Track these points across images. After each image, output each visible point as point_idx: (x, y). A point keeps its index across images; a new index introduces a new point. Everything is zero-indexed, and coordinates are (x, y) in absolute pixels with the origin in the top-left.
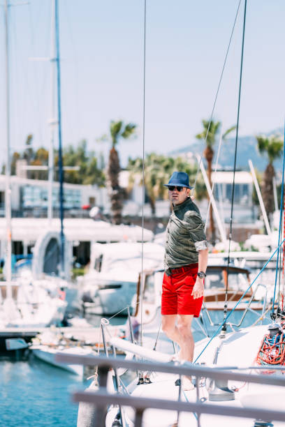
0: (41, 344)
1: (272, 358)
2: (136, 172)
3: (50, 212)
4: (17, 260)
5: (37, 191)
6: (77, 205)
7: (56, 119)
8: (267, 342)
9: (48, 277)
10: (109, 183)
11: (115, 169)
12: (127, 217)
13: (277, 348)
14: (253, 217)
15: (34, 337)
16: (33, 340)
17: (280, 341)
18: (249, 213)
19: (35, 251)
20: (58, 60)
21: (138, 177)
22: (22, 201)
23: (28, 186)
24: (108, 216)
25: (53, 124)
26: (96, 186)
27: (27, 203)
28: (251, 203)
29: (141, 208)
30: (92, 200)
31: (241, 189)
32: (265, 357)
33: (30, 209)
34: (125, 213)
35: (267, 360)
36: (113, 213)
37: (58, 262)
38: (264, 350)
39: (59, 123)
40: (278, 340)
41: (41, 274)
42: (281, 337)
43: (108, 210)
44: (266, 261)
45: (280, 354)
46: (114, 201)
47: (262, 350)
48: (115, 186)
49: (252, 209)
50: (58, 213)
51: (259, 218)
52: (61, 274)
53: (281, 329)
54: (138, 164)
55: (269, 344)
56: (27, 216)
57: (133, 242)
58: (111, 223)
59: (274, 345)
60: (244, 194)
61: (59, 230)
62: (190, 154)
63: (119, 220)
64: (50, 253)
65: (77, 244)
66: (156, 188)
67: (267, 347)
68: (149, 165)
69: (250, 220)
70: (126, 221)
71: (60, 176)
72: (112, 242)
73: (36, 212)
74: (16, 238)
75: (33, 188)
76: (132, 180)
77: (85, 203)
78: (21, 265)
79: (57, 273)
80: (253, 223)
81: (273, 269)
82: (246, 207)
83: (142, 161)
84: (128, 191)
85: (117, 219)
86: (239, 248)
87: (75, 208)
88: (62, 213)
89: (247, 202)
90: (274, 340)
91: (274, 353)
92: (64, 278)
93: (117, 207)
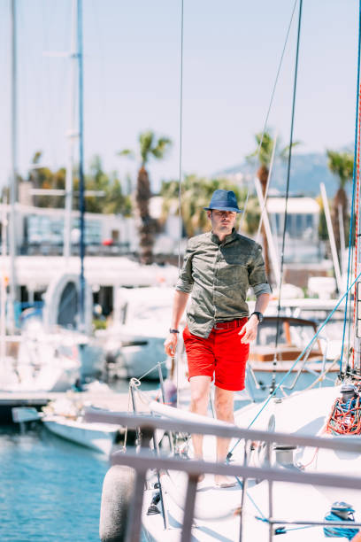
0: (55, 415)
1: (346, 428)
2: (171, 197)
3: (67, 249)
4: (23, 309)
5: (45, 222)
6: (97, 240)
7: (77, 131)
8: (339, 408)
9: (63, 331)
10: (136, 212)
11: (144, 194)
12: (160, 256)
13: (353, 415)
14: (319, 256)
15: (45, 405)
16: (44, 409)
17: (357, 406)
18: (313, 250)
19: (47, 297)
20: (80, 56)
21: (174, 204)
22: (26, 234)
23: (34, 215)
24: (135, 255)
25: (73, 137)
26: (120, 217)
27: (33, 238)
28: (316, 238)
29: (176, 244)
30: (115, 234)
31: (304, 221)
32: (337, 427)
33: (37, 245)
34: (157, 250)
35: (340, 429)
36: (141, 250)
37: (76, 311)
38: (336, 417)
39: (81, 135)
40: (354, 405)
41: (56, 327)
42: (357, 401)
43: (136, 246)
44: (331, 310)
45: (356, 423)
46: (144, 235)
47: (333, 418)
48: (145, 216)
49: (318, 246)
50: (78, 250)
51: (326, 257)
52: (80, 326)
53: (356, 391)
54: (172, 188)
55: (342, 410)
56: (35, 254)
57: (168, 286)
58: (140, 262)
59: (348, 411)
60: (307, 226)
61: (78, 272)
62: (239, 176)
63: (149, 258)
64: (67, 301)
65: (96, 289)
66: (196, 219)
67: (339, 413)
68: (187, 188)
69: (315, 259)
70: (158, 260)
71: (80, 203)
72: (141, 287)
73: (45, 249)
74: (22, 282)
75: (41, 218)
76: (166, 208)
77: (107, 238)
78: (29, 316)
79: (75, 325)
80: (319, 262)
81: (341, 320)
82: (310, 243)
83: (178, 184)
84: (161, 222)
85: (147, 258)
86: (302, 294)
87: (95, 244)
88: (82, 250)
89: (311, 237)
90: (349, 406)
91: (348, 421)
92: (83, 332)
93: (147, 243)
